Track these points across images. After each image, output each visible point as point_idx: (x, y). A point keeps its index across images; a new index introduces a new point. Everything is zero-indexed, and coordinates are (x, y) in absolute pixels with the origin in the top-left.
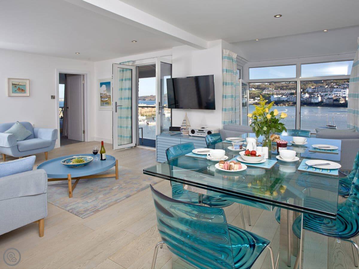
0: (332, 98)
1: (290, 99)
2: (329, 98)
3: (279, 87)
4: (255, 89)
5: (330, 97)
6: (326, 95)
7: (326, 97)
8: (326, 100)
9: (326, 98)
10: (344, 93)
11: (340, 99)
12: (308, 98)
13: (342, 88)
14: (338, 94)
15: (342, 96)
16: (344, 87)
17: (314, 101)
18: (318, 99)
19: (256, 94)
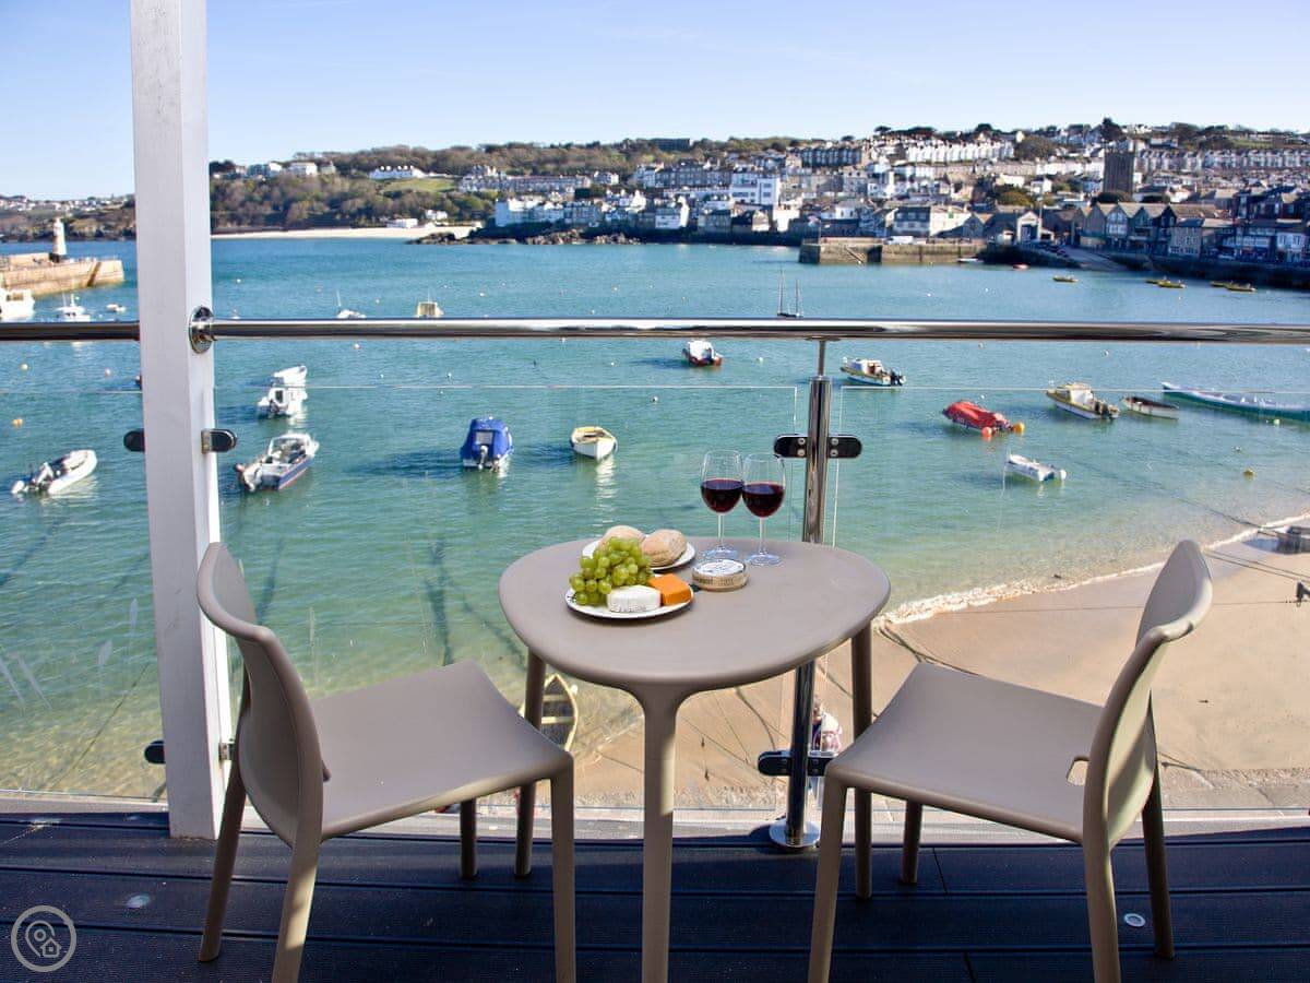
0: (727, 213)
1: (575, 215)
2: (716, 213)
3: (526, 165)
4: (426, 170)
5: (720, 206)
6: (707, 198)
7: (707, 209)
8: (707, 222)
9: (706, 212)
10: (767, 190)
11: (755, 216)
12: (643, 212)
13: (758, 173)
14: (746, 195)
15: (759, 205)
16: (765, 167)
17: (665, 224)
18: (679, 215)
19: (428, 194)
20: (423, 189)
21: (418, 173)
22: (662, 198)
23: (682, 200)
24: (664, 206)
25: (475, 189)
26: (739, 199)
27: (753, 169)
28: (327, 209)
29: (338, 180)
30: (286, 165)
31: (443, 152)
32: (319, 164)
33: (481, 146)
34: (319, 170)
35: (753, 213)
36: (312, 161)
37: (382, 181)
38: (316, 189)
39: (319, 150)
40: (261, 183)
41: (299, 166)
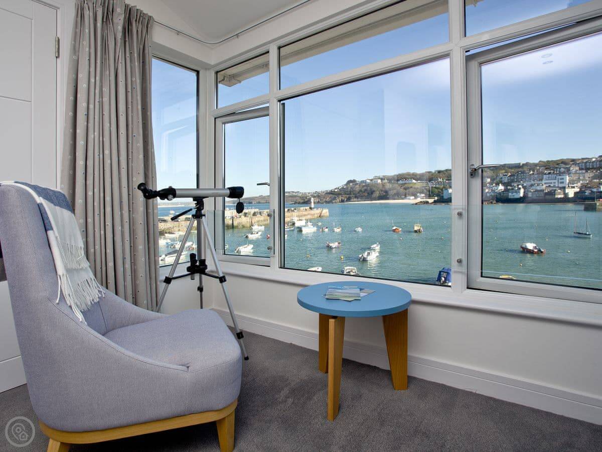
0: (542, 191)
2: (537, 191)
4: (417, 180)
5: (539, 188)
6: (532, 185)
7: (532, 189)
8: (532, 194)
9: (532, 191)
10: (562, 181)
11: (556, 192)
12: (503, 192)
13: (556, 174)
14: (551, 183)
15: (558, 187)
16: (559, 172)
17: (513, 196)
18: (519, 192)
19: (418, 188)
20: (416, 186)
21: (414, 181)
22: (511, 186)
23: (520, 186)
24: (513, 189)
25: (434, 186)
26: (547, 185)
27: (554, 172)
28: (384, 194)
29: (388, 184)
30: (371, 180)
31: (423, 173)
32: (382, 179)
33: (436, 171)
34: (382, 181)
35: (555, 190)
36: (379, 178)
37: (402, 184)
38: (381, 187)
39: (381, 175)
40: (364, 186)
41: (376, 180)
